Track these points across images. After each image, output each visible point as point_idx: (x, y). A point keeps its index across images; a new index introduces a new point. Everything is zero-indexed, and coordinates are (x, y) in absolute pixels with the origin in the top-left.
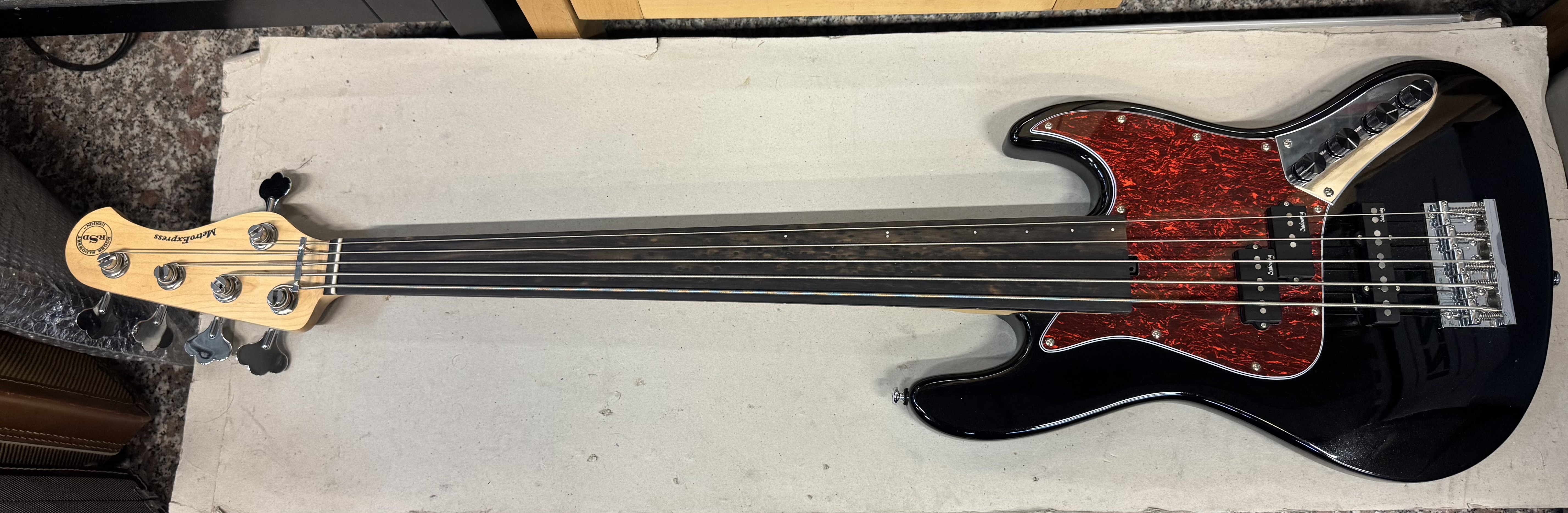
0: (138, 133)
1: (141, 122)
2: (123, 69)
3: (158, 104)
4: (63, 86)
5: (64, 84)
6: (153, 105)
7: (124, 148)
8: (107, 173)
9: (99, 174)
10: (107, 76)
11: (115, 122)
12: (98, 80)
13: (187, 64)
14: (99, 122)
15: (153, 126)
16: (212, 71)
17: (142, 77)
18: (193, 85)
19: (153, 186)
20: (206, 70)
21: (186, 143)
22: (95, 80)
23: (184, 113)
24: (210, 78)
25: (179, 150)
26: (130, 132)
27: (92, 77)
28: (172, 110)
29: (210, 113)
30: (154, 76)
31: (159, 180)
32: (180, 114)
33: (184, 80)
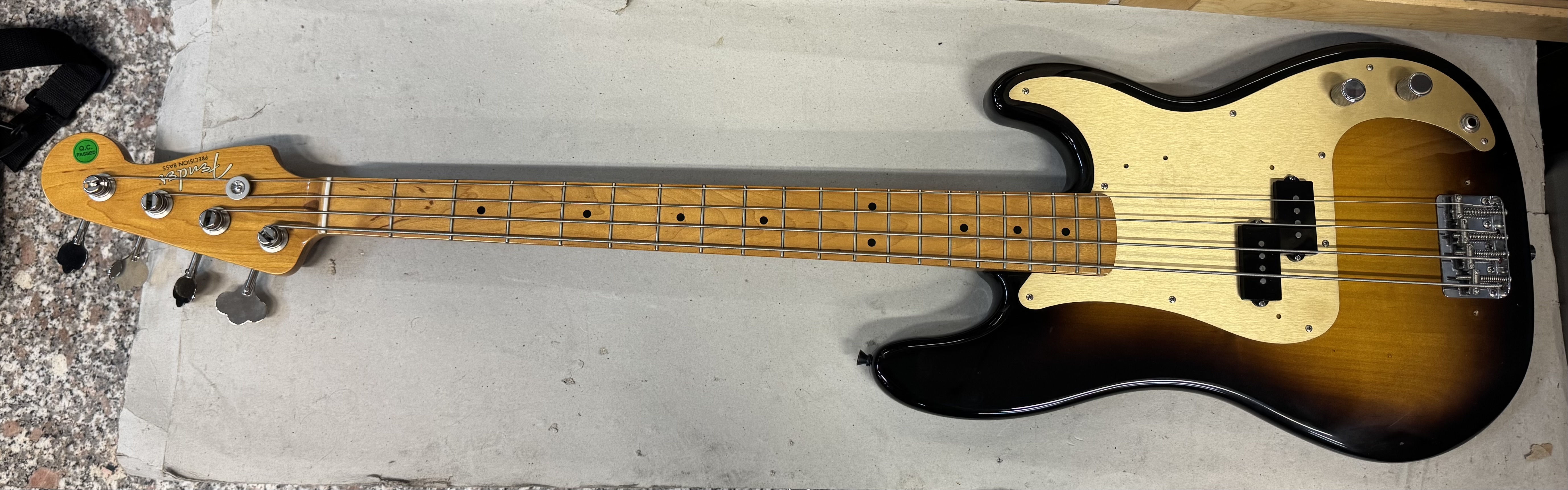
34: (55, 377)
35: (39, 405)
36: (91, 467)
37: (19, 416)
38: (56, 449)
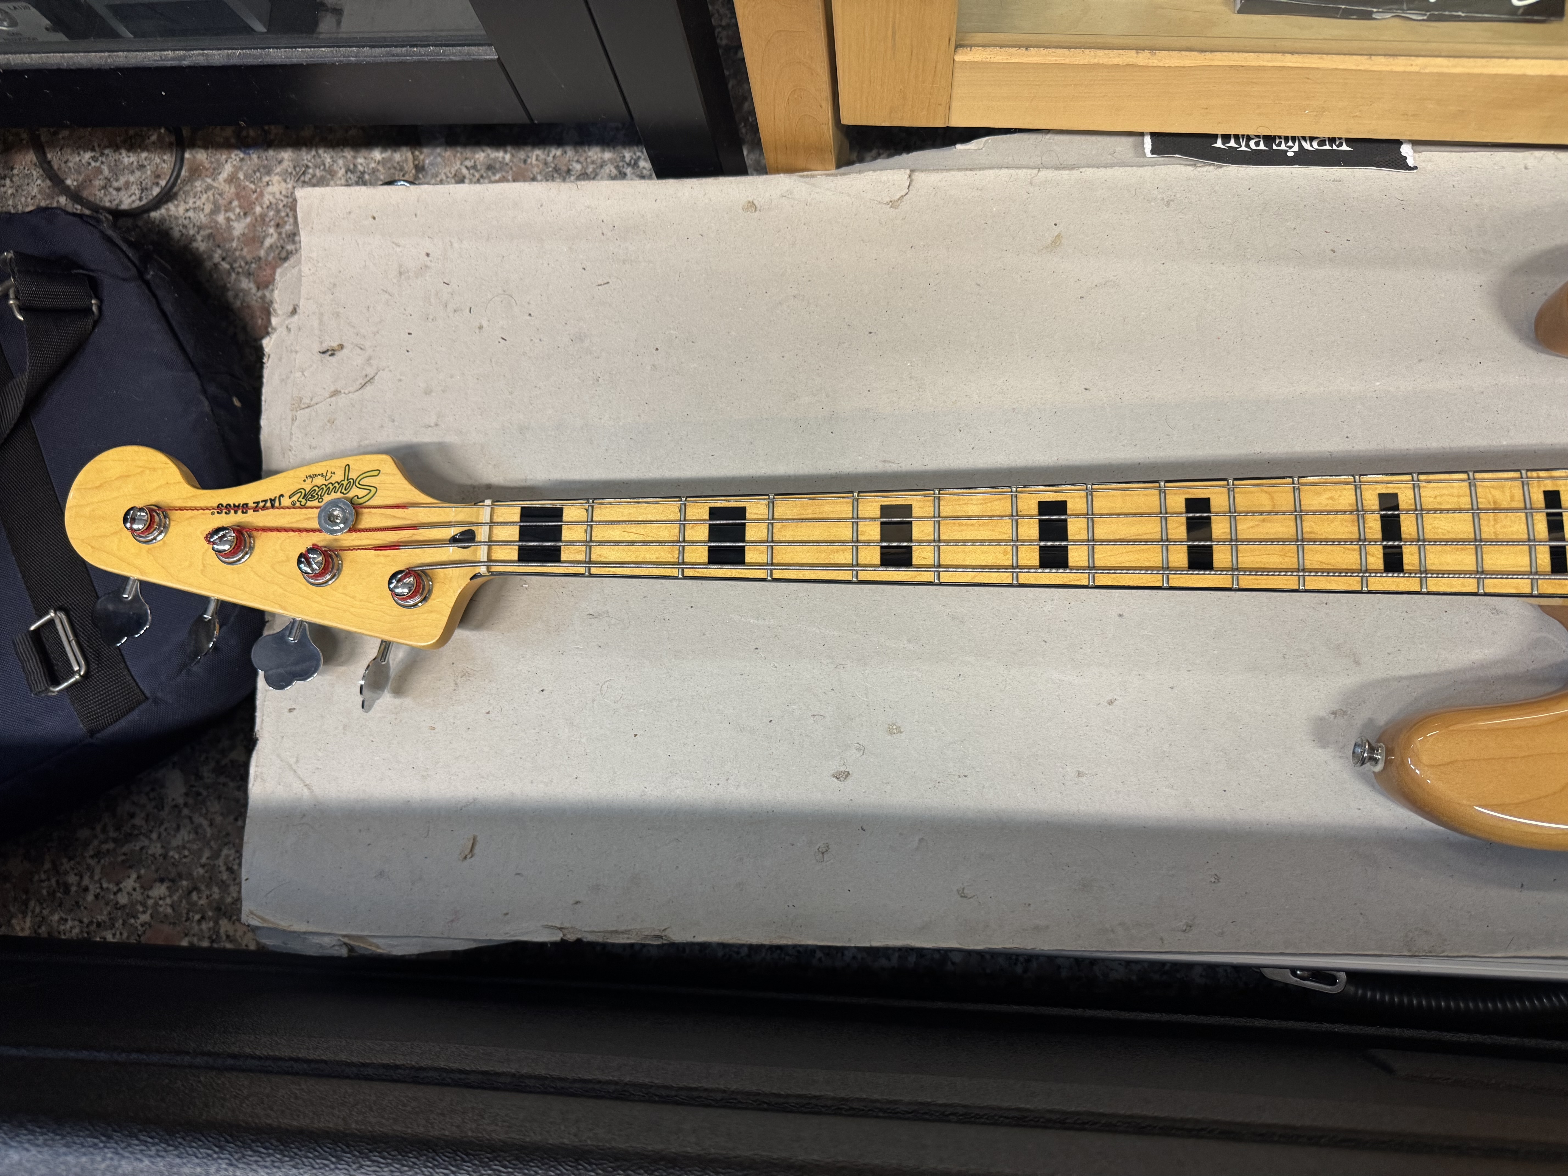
24: (285, 234)
34: (170, 799)
35: (150, 839)
36: (221, 922)
37: (125, 854)
38: (175, 898)
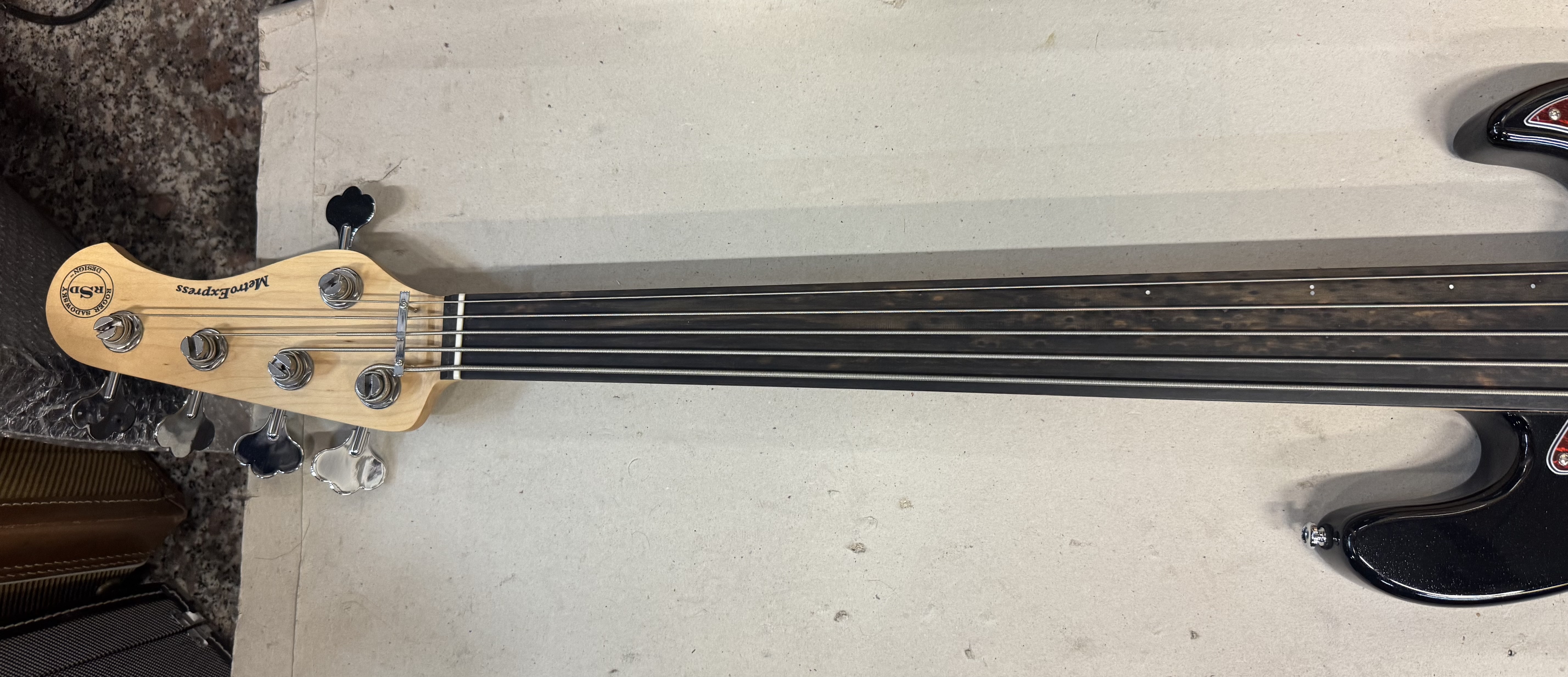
0: (138, 112)
1: (140, 97)
2: (109, 21)
3: (162, 72)
4: (30, 47)
5: (30, 43)
6: (156, 73)
7: (121, 134)
8: (100, 170)
9: (88, 171)
10: (88, 32)
11: (104, 97)
12: (76, 37)
13: (197, 14)
14: (83, 98)
15: (158, 103)
16: (233, 24)
17: (137, 33)
18: (208, 44)
19: (165, 188)
20: (225, 21)
21: (204, 126)
22: (73, 38)
23: (199, 85)
24: (232, 35)
25: (195, 137)
26: (126, 111)
27: (69, 34)
28: (182, 79)
29: (235, 84)
30: (153, 31)
31: (171, 180)
32: (193, 86)
33: (196, 37)
